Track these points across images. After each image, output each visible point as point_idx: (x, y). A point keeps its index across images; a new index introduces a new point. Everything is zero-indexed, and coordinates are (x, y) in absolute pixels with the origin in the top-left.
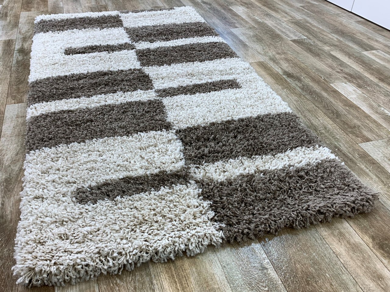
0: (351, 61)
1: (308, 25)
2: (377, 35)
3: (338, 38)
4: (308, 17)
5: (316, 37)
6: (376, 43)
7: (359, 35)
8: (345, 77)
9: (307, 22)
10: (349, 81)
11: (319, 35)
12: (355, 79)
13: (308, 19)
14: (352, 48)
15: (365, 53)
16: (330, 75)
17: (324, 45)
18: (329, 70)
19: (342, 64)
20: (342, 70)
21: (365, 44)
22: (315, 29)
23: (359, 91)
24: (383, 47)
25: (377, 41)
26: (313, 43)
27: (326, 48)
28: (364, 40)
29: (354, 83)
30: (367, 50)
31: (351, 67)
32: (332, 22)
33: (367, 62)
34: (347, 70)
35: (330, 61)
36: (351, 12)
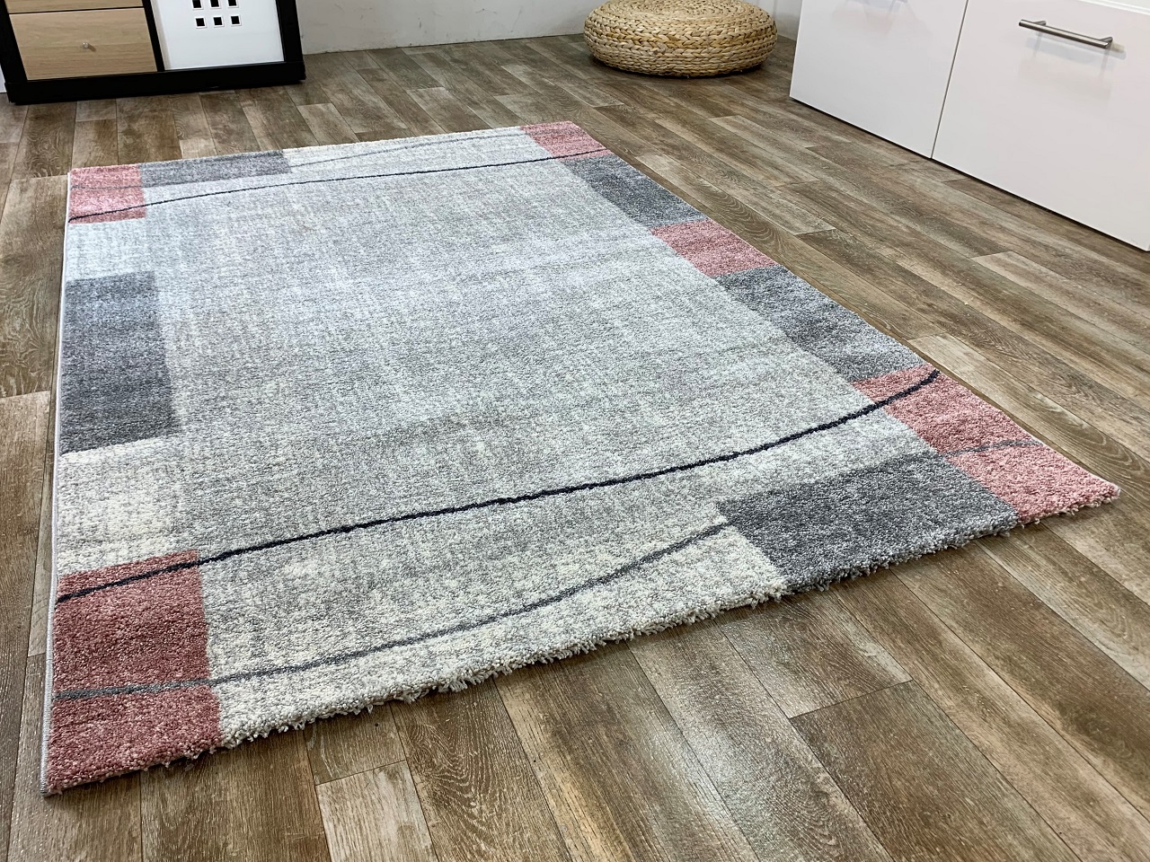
0: (948, 281)
1: (834, 195)
2: (1002, 214)
3: (911, 225)
4: (830, 174)
5: (856, 224)
6: (1001, 235)
7: (959, 215)
8: (940, 323)
9: (831, 188)
10: (953, 332)
11: (863, 219)
12: (964, 325)
13: (831, 180)
14: (947, 249)
15: (981, 260)
16: (904, 319)
17: (878, 245)
18: (900, 306)
19: (928, 290)
20: (930, 305)
21: (975, 238)
22: (852, 205)
23: (979, 355)
24: (1019, 243)
25: (1003, 229)
26: (851, 242)
27: (886, 252)
28: (973, 228)
29: (965, 336)
30: (982, 253)
31: (952, 297)
32: (890, 186)
33: (988, 282)
34: (943, 306)
35: (898, 284)
36: (931, 160)
